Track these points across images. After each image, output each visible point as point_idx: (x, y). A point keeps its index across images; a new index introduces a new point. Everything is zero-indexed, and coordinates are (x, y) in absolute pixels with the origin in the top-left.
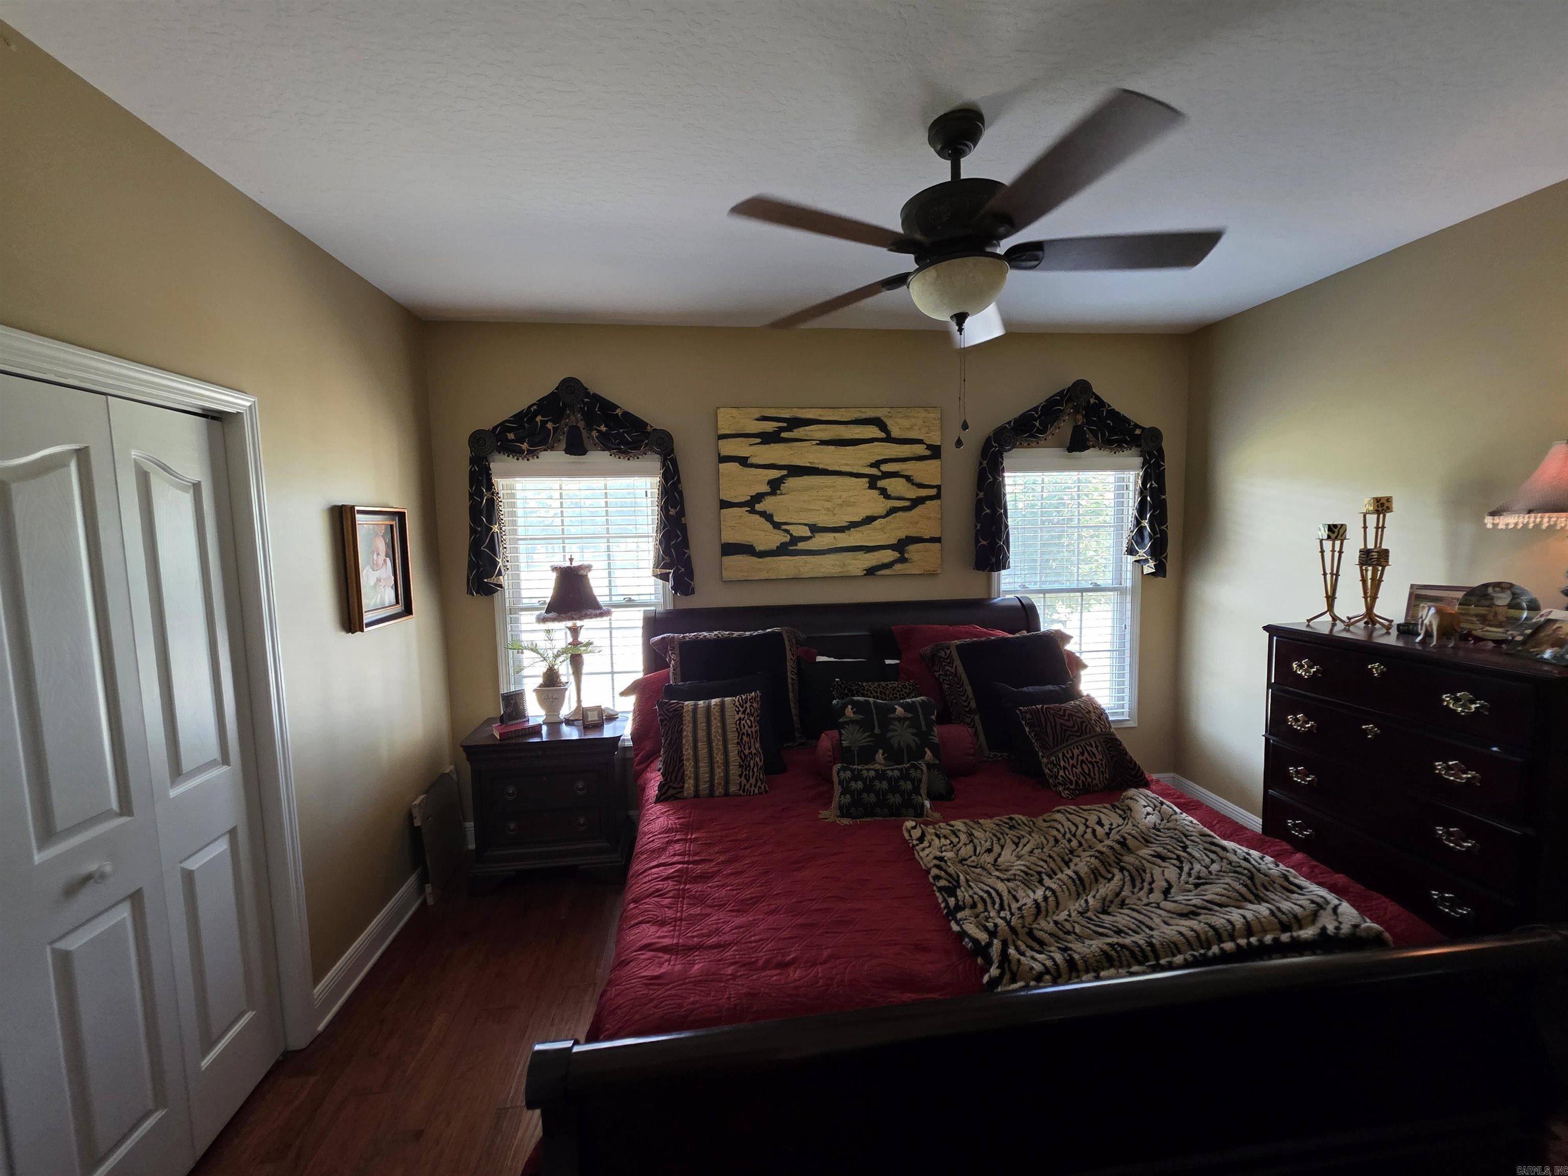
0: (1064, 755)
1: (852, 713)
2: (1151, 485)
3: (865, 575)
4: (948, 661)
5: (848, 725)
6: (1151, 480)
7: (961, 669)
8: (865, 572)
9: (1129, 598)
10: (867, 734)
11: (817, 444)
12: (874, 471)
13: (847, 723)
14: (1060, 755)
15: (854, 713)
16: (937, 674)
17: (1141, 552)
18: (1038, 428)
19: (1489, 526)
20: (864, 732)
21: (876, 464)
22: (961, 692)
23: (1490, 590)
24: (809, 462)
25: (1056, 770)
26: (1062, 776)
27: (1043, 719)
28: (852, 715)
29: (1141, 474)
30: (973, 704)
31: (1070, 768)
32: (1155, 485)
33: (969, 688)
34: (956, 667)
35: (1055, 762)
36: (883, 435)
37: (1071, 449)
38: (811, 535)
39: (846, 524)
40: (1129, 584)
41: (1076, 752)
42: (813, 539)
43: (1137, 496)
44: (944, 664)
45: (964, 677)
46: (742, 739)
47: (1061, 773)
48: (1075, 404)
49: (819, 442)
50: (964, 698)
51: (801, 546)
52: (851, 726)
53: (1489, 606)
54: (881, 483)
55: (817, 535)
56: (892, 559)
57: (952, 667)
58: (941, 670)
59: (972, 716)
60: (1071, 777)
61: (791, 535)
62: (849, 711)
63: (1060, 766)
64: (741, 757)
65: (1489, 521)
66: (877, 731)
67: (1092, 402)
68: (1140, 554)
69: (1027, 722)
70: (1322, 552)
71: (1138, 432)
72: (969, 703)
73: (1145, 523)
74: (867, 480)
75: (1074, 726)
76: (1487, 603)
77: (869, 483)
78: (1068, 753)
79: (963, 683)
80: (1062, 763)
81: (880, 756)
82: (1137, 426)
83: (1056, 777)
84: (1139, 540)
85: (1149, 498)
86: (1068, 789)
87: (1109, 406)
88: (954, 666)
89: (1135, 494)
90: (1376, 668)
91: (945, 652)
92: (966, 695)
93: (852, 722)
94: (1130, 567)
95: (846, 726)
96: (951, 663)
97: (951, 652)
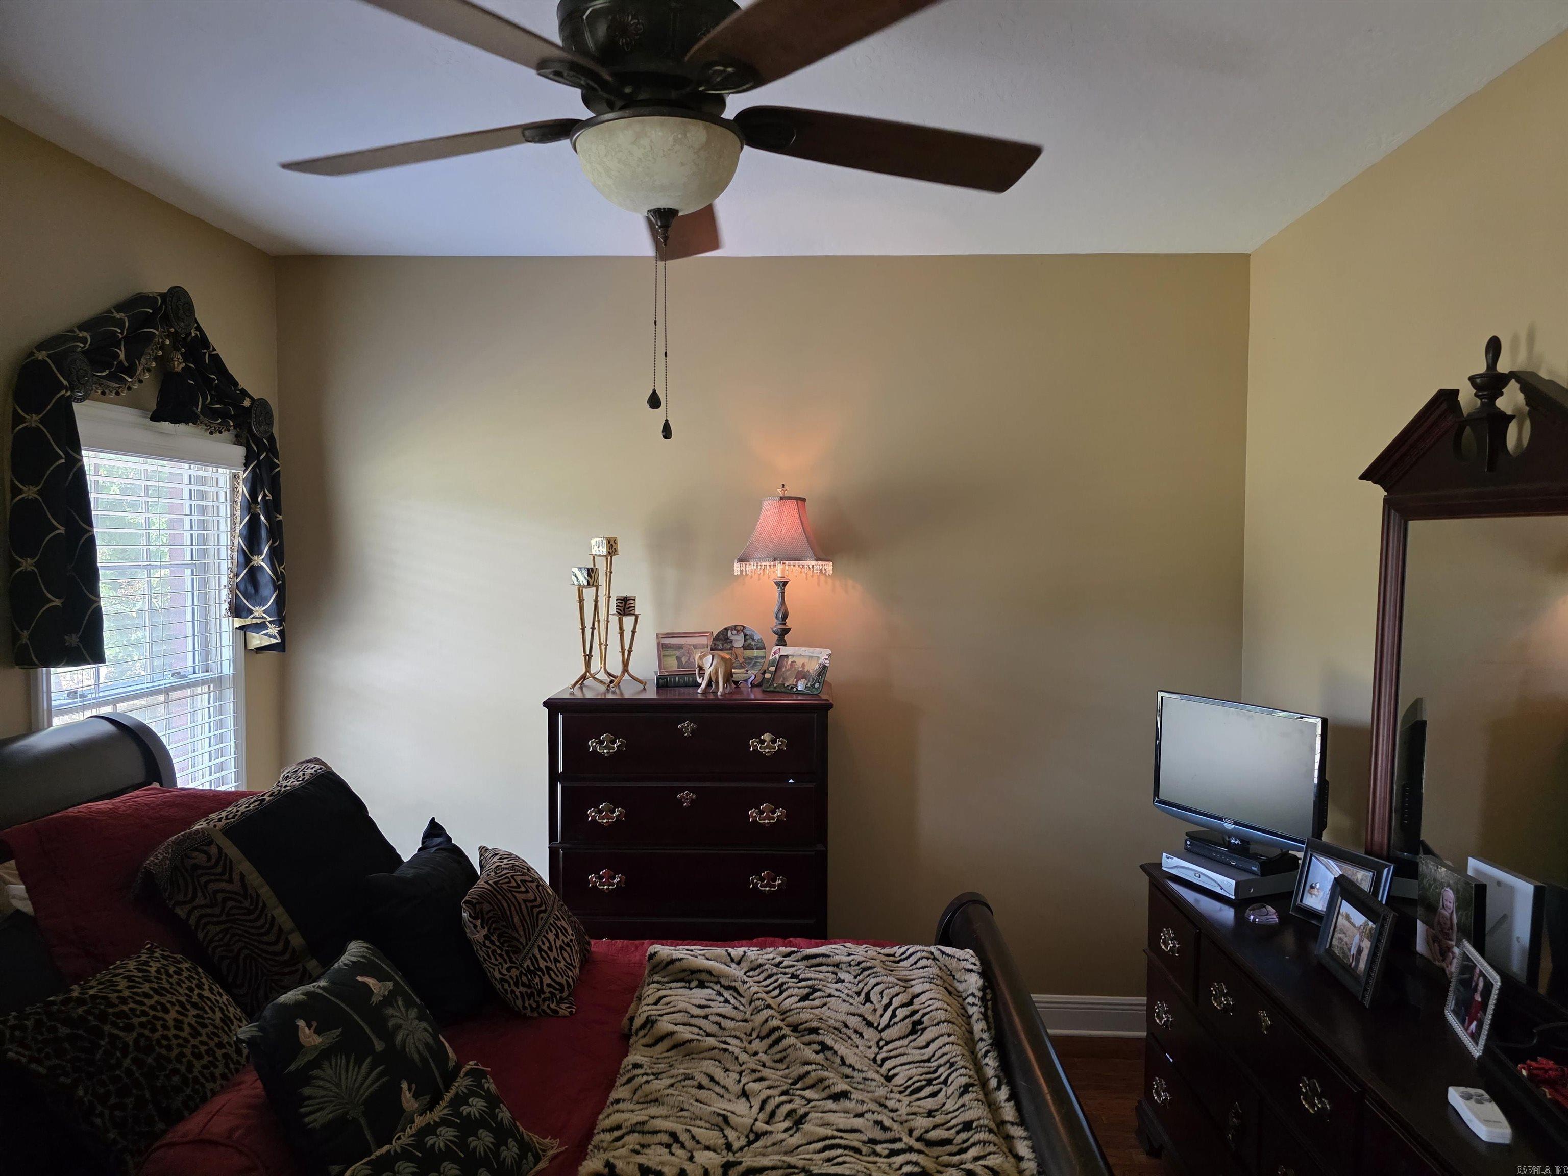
0: (541, 950)
1: (315, 1037)
2: (265, 495)
4: (219, 870)
5: (320, 1067)
6: (262, 489)
7: (254, 878)
9: (229, 694)
10: (365, 1066)
13: (315, 1063)
14: (536, 952)
15: (318, 1032)
16: (181, 912)
17: (258, 611)
18: (121, 362)
19: (737, 573)
20: (359, 1062)
22: (262, 927)
23: (729, 633)
25: (537, 980)
26: (549, 985)
27: (505, 905)
28: (317, 1040)
29: (243, 475)
30: (297, 940)
31: (553, 967)
32: (270, 497)
33: (280, 914)
34: (242, 877)
35: (532, 968)
37: (156, 417)
40: (227, 669)
41: (551, 937)
43: (238, 513)
44: (203, 880)
45: (265, 891)
47: (547, 980)
48: (172, 330)
50: (271, 938)
52: (326, 1064)
53: (730, 649)
57: (230, 881)
58: (199, 894)
59: (300, 966)
60: (559, 979)
62: (308, 1035)
63: (540, 969)
65: (737, 568)
66: (379, 1046)
67: (193, 335)
68: (257, 614)
69: (487, 917)
70: (581, 601)
71: (247, 403)
72: (287, 942)
73: (260, 560)
75: (538, 902)
76: (728, 646)
78: (544, 944)
79: (265, 905)
80: (542, 964)
81: (408, 1100)
82: (244, 393)
83: (541, 991)
84: (251, 590)
85: (262, 518)
86: (562, 1000)
87: (214, 349)
88: (236, 877)
89: (233, 509)
90: (687, 727)
91: (205, 852)
92: (275, 929)
93: (326, 1054)
94: (227, 639)
95: (316, 1072)
96: (229, 866)
97: (220, 849)
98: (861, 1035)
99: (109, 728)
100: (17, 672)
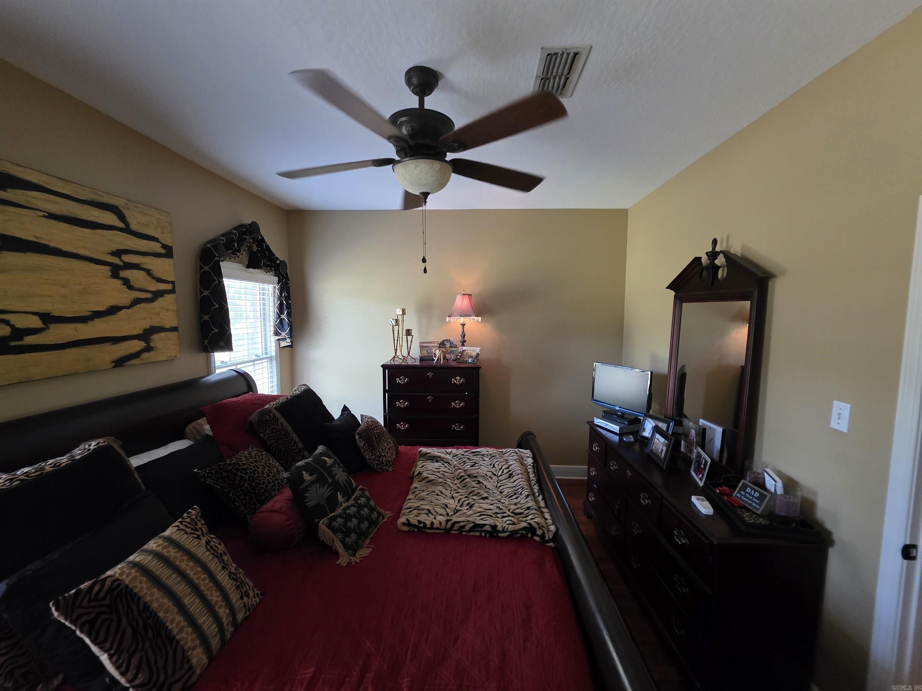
0: (382, 449)
1: (309, 477)
2: (285, 294)
3: (114, 367)
4: (274, 421)
5: (311, 487)
6: (284, 292)
7: (286, 424)
8: (114, 364)
9: (274, 362)
10: (326, 487)
11: (44, 216)
12: (115, 260)
13: (309, 486)
14: (381, 450)
15: (310, 475)
16: (262, 435)
17: (283, 334)
18: (236, 248)
19: (447, 321)
20: (324, 485)
21: (118, 253)
22: (289, 440)
23: (445, 342)
24: (35, 237)
25: (381, 459)
26: (385, 461)
27: (370, 434)
28: (310, 478)
29: (277, 287)
30: (300, 445)
31: (387, 455)
32: (286, 295)
33: (294, 436)
34: (282, 424)
35: (379, 455)
36: (121, 225)
37: (248, 267)
38: (44, 326)
39: (89, 314)
40: (273, 354)
41: (386, 445)
42: (47, 331)
43: (276, 300)
44: (269, 425)
45: (289, 429)
46: (223, 560)
47: (384, 459)
48: (253, 236)
49: (47, 215)
50: (292, 444)
51: (29, 340)
52: (313, 486)
53: (445, 348)
54: (124, 274)
55: (52, 326)
56: (139, 349)
57: (278, 425)
58: (268, 429)
59: (301, 454)
60: (389, 459)
61: (12, 327)
62: (306, 476)
63: (382, 456)
64: (233, 579)
65: (447, 319)
66: (330, 480)
67: (260, 238)
68: (282, 335)
69: (364, 438)
70: (393, 331)
71: (278, 262)
72: (297, 446)
73: (284, 316)
74: (108, 268)
75: (380, 432)
76: (444, 347)
77: (112, 271)
78: (383, 447)
79: (289, 433)
80: (383, 454)
81: (340, 498)
82: (277, 259)
83: (383, 463)
84: (281, 326)
85: (284, 302)
86: (390, 466)
87: (267, 243)
88: (280, 424)
89: (274, 298)
90: (430, 374)
91: (269, 416)
92: (293, 441)
93: (312, 483)
94: (273, 344)
95: (309, 489)
96: (277, 420)
97: (274, 414)
98: (492, 478)
99: (235, 373)
100: (204, 355)
